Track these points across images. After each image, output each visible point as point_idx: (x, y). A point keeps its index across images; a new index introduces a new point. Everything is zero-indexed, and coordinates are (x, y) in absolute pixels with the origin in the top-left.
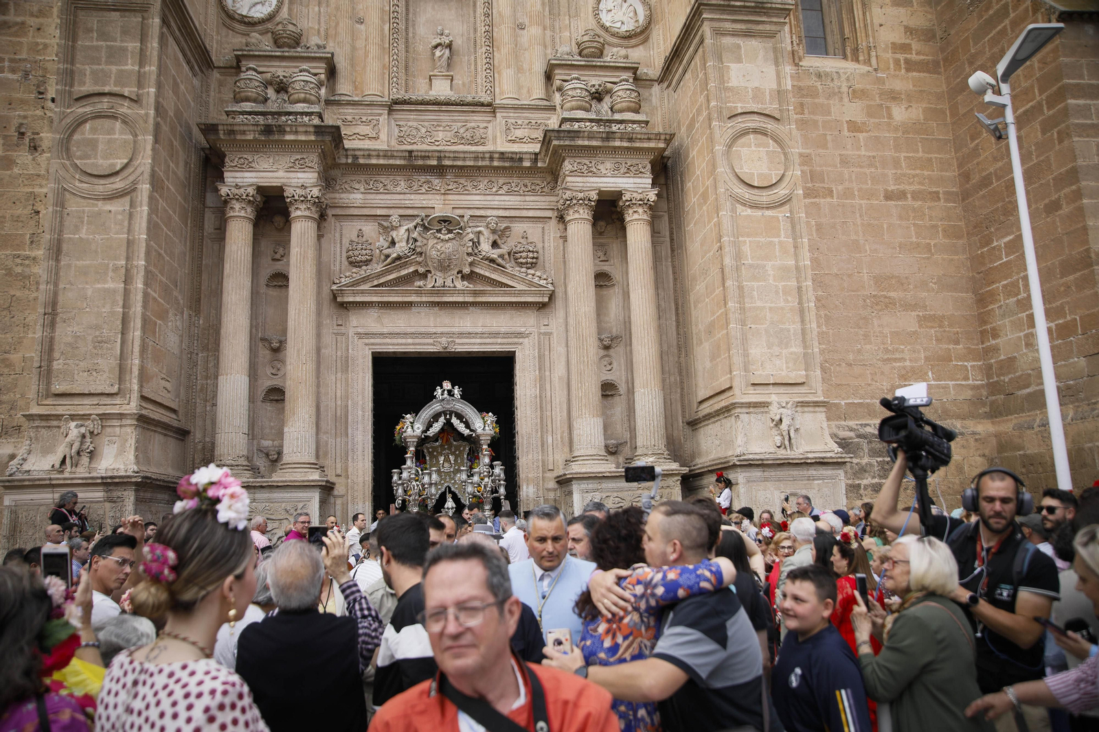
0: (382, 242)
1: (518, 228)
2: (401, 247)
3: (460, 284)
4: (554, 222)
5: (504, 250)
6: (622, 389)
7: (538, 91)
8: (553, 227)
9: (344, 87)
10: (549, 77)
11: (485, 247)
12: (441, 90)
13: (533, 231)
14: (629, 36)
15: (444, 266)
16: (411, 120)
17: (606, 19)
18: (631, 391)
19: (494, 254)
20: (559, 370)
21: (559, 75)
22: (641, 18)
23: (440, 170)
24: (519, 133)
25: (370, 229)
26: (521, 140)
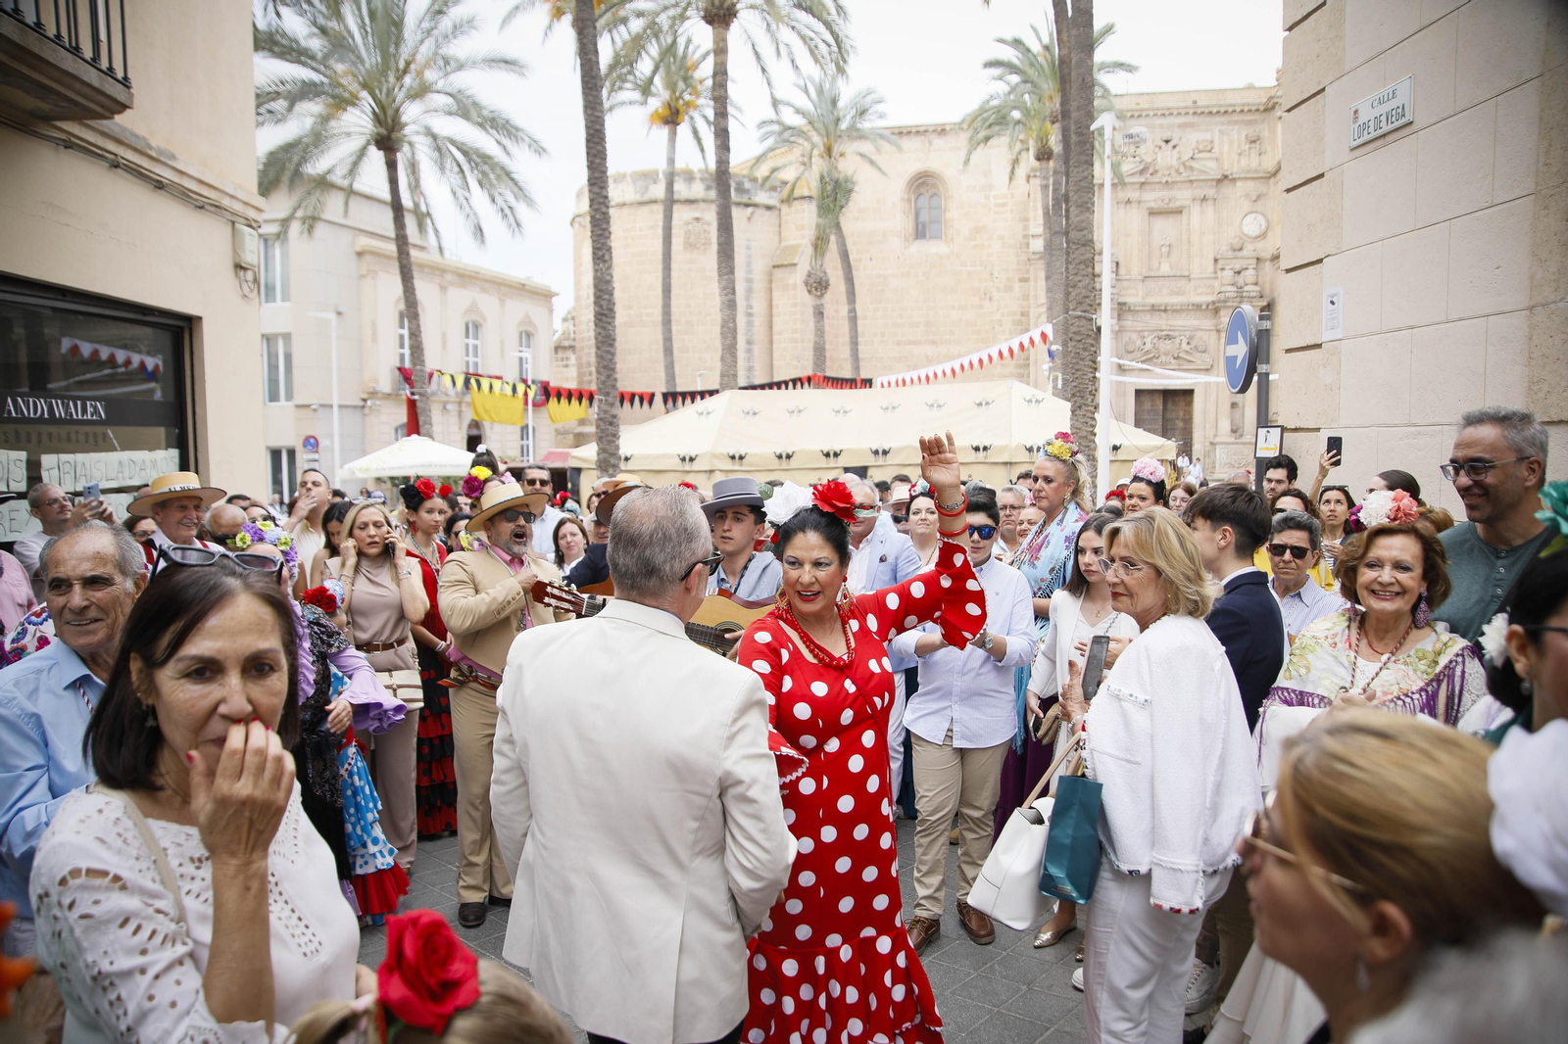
0: (1139, 343)
1: (1199, 334)
2: (1148, 346)
3: (1173, 361)
4: (1214, 332)
5: (1192, 346)
6: (1241, 405)
7: (1211, 268)
8: (1214, 335)
9: (1122, 271)
10: (1216, 260)
11: (1184, 345)
12: (1165, 269)
13: (1205, 335)
14: (1256, 238)
15: (1166, 354)
16: (1151, 284)
17: (1246, 229)
18: (1244, 407)
19: (1187, 348)
20: (1214, 397)
21: (1221, 262)
22: (1263, 227)
23: (1165, 311)
24: (1200, 290)
25: (1134, 336)
26: (1201, 294)
